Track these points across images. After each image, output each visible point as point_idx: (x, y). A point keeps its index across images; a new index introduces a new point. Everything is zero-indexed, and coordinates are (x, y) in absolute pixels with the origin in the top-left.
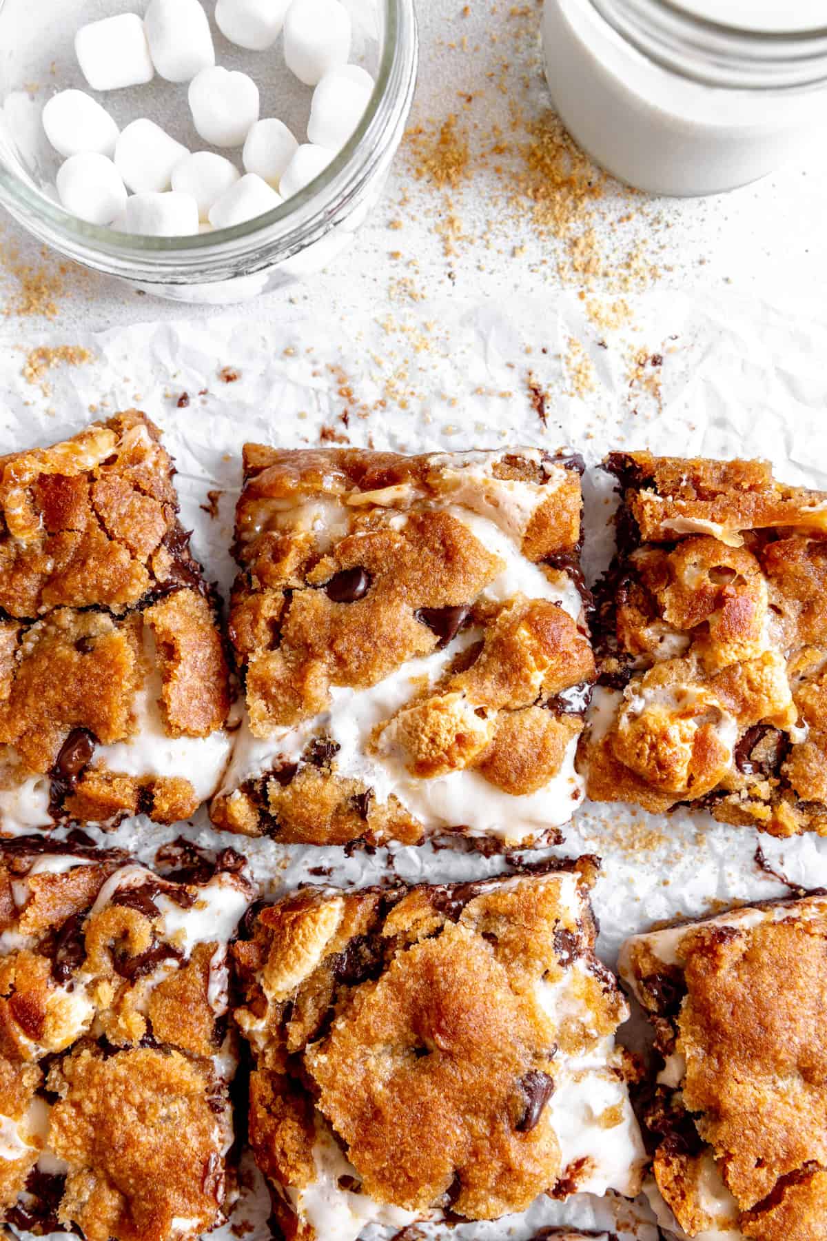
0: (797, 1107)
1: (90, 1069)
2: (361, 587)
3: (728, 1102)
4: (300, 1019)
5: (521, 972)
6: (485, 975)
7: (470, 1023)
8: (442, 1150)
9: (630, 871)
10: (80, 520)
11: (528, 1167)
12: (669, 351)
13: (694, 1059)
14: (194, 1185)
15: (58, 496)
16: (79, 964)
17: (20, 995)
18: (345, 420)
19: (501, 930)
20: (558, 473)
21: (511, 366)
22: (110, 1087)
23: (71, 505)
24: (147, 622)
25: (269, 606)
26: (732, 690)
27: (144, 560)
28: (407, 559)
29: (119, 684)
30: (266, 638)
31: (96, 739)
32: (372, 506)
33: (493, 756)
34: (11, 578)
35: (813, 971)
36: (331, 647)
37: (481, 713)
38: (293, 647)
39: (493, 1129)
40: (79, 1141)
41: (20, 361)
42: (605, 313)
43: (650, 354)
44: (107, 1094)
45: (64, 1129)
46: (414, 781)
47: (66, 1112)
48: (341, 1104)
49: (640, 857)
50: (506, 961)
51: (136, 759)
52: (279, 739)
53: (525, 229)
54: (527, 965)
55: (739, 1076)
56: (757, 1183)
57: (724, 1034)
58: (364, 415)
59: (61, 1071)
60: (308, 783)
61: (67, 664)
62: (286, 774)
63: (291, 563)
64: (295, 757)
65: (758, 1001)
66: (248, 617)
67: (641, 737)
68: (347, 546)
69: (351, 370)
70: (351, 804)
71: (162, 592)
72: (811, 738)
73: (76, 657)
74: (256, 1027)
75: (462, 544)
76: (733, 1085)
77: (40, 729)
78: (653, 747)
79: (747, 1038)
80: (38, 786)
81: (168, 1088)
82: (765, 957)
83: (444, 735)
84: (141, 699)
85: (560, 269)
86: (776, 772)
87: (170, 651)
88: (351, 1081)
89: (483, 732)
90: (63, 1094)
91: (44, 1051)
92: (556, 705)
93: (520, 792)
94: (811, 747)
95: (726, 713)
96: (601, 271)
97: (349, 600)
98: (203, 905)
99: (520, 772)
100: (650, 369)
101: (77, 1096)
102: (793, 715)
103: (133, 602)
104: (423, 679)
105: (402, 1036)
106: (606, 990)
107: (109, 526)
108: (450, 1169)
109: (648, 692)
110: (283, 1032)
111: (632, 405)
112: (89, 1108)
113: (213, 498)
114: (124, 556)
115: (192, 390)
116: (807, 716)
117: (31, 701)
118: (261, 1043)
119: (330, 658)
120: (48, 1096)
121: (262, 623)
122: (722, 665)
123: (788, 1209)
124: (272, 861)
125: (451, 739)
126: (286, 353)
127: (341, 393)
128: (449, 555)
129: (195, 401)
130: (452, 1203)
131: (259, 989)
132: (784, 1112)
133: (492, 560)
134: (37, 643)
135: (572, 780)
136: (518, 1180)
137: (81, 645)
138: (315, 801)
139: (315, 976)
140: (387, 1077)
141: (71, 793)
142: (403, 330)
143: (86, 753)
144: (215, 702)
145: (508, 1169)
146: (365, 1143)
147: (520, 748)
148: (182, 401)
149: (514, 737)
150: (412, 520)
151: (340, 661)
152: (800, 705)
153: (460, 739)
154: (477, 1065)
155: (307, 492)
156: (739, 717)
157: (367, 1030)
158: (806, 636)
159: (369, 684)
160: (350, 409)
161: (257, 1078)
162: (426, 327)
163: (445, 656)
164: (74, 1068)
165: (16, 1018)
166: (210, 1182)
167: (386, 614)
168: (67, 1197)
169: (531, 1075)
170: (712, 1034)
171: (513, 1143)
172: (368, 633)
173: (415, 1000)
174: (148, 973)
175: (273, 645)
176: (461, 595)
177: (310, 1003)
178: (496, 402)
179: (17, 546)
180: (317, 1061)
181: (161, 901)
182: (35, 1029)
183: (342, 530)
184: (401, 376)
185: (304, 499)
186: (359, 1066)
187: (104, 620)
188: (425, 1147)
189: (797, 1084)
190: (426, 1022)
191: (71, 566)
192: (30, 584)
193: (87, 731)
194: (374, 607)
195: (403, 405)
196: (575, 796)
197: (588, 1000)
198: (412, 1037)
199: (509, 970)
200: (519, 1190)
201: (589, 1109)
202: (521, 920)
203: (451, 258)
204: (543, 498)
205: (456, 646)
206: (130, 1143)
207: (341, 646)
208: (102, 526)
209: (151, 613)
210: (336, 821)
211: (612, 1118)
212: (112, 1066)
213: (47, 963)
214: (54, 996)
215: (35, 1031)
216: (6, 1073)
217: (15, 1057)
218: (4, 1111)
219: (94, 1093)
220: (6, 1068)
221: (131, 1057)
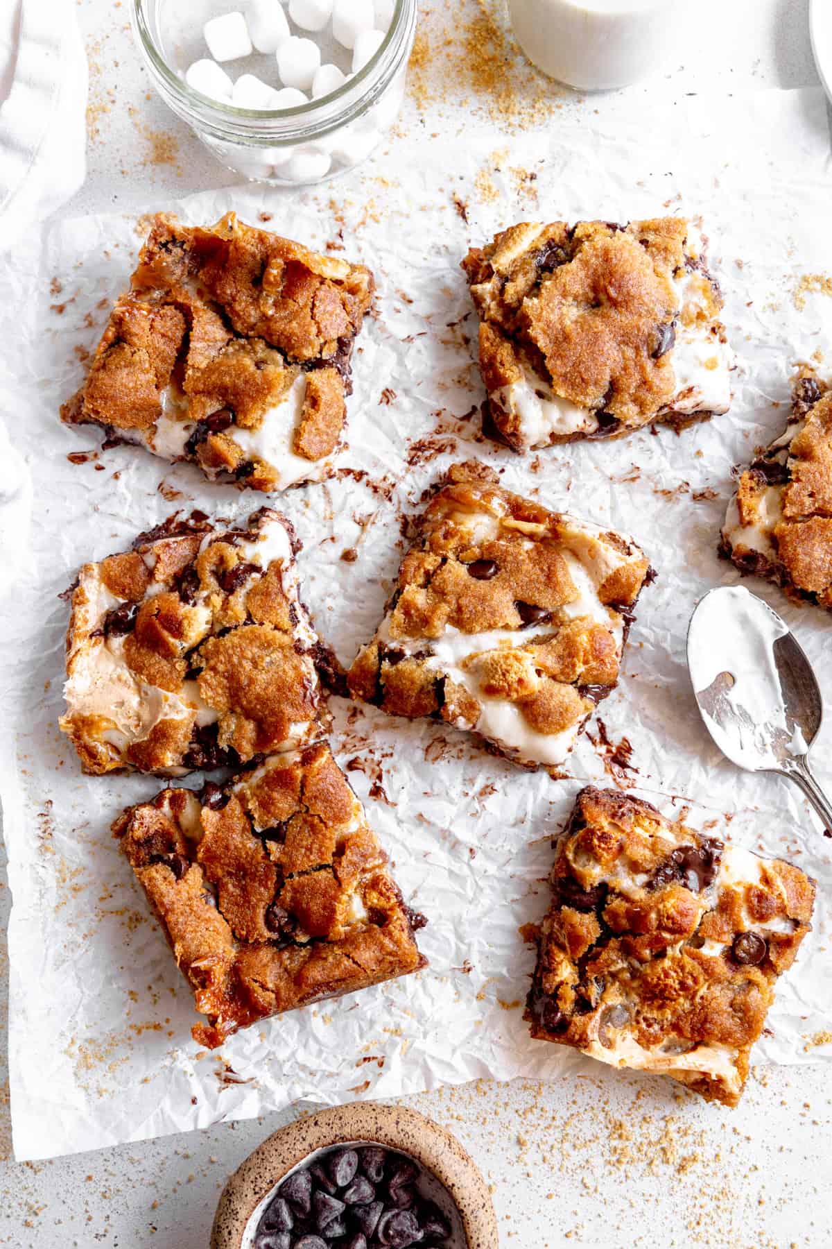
1: (216, 645)
16: (197, 588)
17: (164, 612)
22: (231, 652)
40: (220, 691)
44: (230, 656)
45: (210, 686)
47: (208, 675)
59: (199, 655)
81: (267, 645)
90: (203, 665)
91: (185, 645)
98: (265, 537)
101: (212, 662)
112: (221, 668)
120: (192, 675)
164: (206, 649)
165: (165, 628)
166: (307, 695)
168: (222, 731)
174: (241, 585)
181: (239, 541)
182: (178, 630)
206: (251, 682)
212: (228, 640)
213: (177, 594)
214: (184, 609)
215: (178, 632)
216: (165, 666)
217: (168, 654)
218: (168, 690)
219: (222, 658)
220: (164, 662)
221: (239, 632)
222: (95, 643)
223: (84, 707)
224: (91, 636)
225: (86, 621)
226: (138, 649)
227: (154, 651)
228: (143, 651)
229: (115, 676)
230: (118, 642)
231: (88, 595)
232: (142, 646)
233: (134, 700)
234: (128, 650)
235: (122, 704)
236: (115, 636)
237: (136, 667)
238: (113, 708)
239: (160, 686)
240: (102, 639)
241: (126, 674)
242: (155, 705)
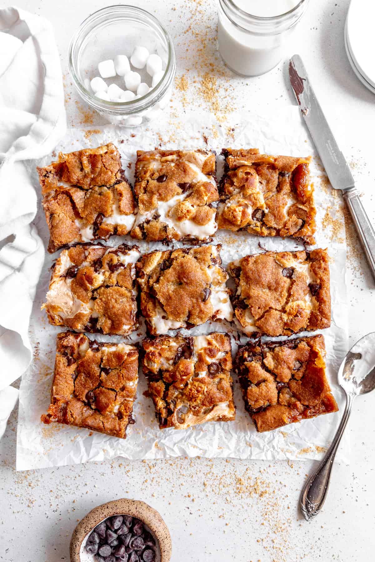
0: (267, 295)
1: (104, 291)
2: (165, 179)
3: (251, 294)
4: (152, 278)
5: (203, 265)
6: (195, 265)
7: (192, 275)
8: (186, 306)
9: (229, 249)
10: (100, 165)
11: (206, 310)
12: (236, 128)
13: (243, 285)
14: (128, 317)
15: (94, 160)
16: (101, 268)
17: (87, 274)
18: (160, 146)
19: (198, 256)
20: (210, 154)
21: (199, 132)
22: (108, 295)
23: (97, 162)
24: (115, 188)
25: (143, 184)
26: (250, 200)
27: (114, 174)
28: (175, 172)
29: (109, 202)
30: (143, 191)
31: (104, 216)
32: (167, 161)
33: (196, 216)
34: (84, 179)
35: (270, 264)
36: (158, 192)
37: (192, 206)
38: (149, 193)
39: (197, 301)
40: (101, 308)
41: (84, 134)
42: (221, 118)
43: (232, 128)
44: (108, 296)
45: (98, 305)
46: (178, 223)
47: (98, 301)
48: (162, 296)
49: (231, 245)
50: (199, 263)
51: (113, 220)
52: (146, 215)
53: (202, 100)
54: (204, 264)
55: (254, 288)
56: (258, 313)
57: (250, 279)
58: (165, 144)
59: (97, 292)
60: (153, 223)
61: (97, 198)
62: (148, 222)
63: (148, 174)
64: (150, 218)
65: (258, 270)
66: (139, 187)
67: (230, 211)
68: (161, 170)
69: (162, 134)
70: (163, 228)
71: (118, 182)
72: (269, 212)
73: (99, 196)
74: (142, 281)
75: (188, 168)
76: (253, 291)
77: (91, 213)
78: (232, 213)
79: (255, 280)
80: (90, 228)
81: (122, 295)
82: (259, 261)
83: (184, 210)
84: (114, 207)
85: (210, 109)
86: (262, 220)
87: (121, 195)
88: (164, 291)
89: (194, 210)
90: (98, 297)
91: (93, 287)
92: (210, 205)
93: (202, 225)
94: (269, 214)
95: (249, 205)
96: (220, 110)
97: (162, 182)
98: (129, 254)
99: (202, 219)
100: (231, 132)
101: (101, 297)
102: (265, 206)
103: (112, 184)
104: (180, 200)
105: (176, 280)
106: (223, 271)
107: (106, 166)
108: (188, 311)
109: (231, 202)
110: (148, 282)
111: (228, 140)
112: (104, 299)
113: (130, 164)
114: (110, 173)
115: (125, 139)
116: (268, 207)
117: (89, 207)
118: (143, 285)
119: (158, 194)
120: (94, 299)
121: (142, 188)
122: (248, 194)
123: (266, 318)
124: (145, 249)
125: (186, 211)
126: (146, 130)
127: (159, 139)
128: (185, 171)
129: (125, 142)
130: (188, 320)
131: (143, 272)
132: (265, 296)
133: (195, 172)
134: (90, 195)
135: (214, 224)
136: (203, 313)
137: (100, 194)
138: (155, 227)
139: (155, 269)
140: (172, 290)
141: (98, 229)
142: (174, 124)
143: (102, 219)
144: (131, 207)
145: (201, 311)
146: (168, 305)
147: (202, 214)
148: (122, 142)
149: (200, 212)
150: (176, 164)
151: (160, 195)
152: (267, 204)
153: (188, 211)
154: (193, 286)
155: (152, 159)
156: (252, 206)
157: (168, 279)
158: (268, 189)
159: (167, 201)
160: (162, 143)
161: (143, 294)
162: (179, 123)
163: (184, 195)
164: (100, 291)
165: (87, 280)
166: (132, 316)
167: (170, 184)
168: (99, 321)
169: (206, 288)
170: (248, 279)
171: (202, 305)
172: (166, 188)
173: (179, 271)
174: (117, 270)
175: (145, 193)
176: (188, 180)
177: (154, 275)
178: (196, 140)
179: (85, 172)
180: (156, 286)
181: (120, 254)
183: (160, 167)
184: (173, 135)
185: (151, 161)
186: (166, 288)
187: (105, 188)
188: (182, 305)
189: (267, 291)
190: (182, 276)
191: (97, 176)
192: (88, 181)
193: (102, 214)
194: (168, 183)
195: (174, 142)
196: (215, 227)
197: (219, 273)
198: (178, 280)
199: (200, 265)
200: (204, 316)
201: (220, 299)
202: (203, 253)
203: (185, 108)
204: (206, 158)
205: (187, 193)
206: (113, 307)
207: (160, 191)
208: (105, 167)
209: (116, 186)
210: (160, 233)
211: (225, 301)
212: (109, 290)
213: (93, 268)
214: (95, 275)
215: (91, 282)
216: (84, 293)
217: (86, 289)
218: (84, 302)
219: (105, 296)
220: (84, 292)
221: (113, 288)
222: (61, 280)
223: (52, 302)
224: (60, 277)
225: (59, 271)
226: (76, 285)
227: (81, 287)
228: (77, 286)
229: (66, 293)
230: (69, 281)
231: (62, 262)
232: (77, 284)
233: (71, 303)
234: (72, 285)
235: (66, 303)
236: (69, 278)
237: (74, 291)
238: (63, 304)
239: (81, 300)
240: (64, 278)
241: (70, 293)
242: (78, 307)
